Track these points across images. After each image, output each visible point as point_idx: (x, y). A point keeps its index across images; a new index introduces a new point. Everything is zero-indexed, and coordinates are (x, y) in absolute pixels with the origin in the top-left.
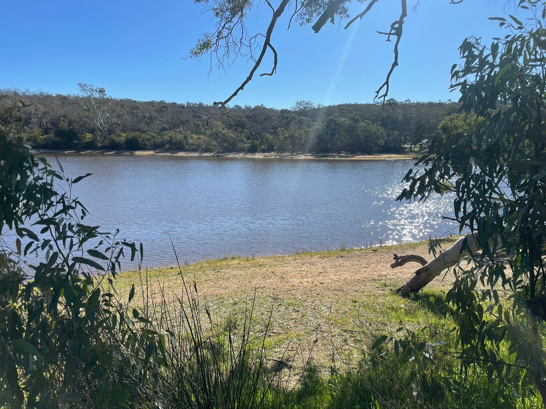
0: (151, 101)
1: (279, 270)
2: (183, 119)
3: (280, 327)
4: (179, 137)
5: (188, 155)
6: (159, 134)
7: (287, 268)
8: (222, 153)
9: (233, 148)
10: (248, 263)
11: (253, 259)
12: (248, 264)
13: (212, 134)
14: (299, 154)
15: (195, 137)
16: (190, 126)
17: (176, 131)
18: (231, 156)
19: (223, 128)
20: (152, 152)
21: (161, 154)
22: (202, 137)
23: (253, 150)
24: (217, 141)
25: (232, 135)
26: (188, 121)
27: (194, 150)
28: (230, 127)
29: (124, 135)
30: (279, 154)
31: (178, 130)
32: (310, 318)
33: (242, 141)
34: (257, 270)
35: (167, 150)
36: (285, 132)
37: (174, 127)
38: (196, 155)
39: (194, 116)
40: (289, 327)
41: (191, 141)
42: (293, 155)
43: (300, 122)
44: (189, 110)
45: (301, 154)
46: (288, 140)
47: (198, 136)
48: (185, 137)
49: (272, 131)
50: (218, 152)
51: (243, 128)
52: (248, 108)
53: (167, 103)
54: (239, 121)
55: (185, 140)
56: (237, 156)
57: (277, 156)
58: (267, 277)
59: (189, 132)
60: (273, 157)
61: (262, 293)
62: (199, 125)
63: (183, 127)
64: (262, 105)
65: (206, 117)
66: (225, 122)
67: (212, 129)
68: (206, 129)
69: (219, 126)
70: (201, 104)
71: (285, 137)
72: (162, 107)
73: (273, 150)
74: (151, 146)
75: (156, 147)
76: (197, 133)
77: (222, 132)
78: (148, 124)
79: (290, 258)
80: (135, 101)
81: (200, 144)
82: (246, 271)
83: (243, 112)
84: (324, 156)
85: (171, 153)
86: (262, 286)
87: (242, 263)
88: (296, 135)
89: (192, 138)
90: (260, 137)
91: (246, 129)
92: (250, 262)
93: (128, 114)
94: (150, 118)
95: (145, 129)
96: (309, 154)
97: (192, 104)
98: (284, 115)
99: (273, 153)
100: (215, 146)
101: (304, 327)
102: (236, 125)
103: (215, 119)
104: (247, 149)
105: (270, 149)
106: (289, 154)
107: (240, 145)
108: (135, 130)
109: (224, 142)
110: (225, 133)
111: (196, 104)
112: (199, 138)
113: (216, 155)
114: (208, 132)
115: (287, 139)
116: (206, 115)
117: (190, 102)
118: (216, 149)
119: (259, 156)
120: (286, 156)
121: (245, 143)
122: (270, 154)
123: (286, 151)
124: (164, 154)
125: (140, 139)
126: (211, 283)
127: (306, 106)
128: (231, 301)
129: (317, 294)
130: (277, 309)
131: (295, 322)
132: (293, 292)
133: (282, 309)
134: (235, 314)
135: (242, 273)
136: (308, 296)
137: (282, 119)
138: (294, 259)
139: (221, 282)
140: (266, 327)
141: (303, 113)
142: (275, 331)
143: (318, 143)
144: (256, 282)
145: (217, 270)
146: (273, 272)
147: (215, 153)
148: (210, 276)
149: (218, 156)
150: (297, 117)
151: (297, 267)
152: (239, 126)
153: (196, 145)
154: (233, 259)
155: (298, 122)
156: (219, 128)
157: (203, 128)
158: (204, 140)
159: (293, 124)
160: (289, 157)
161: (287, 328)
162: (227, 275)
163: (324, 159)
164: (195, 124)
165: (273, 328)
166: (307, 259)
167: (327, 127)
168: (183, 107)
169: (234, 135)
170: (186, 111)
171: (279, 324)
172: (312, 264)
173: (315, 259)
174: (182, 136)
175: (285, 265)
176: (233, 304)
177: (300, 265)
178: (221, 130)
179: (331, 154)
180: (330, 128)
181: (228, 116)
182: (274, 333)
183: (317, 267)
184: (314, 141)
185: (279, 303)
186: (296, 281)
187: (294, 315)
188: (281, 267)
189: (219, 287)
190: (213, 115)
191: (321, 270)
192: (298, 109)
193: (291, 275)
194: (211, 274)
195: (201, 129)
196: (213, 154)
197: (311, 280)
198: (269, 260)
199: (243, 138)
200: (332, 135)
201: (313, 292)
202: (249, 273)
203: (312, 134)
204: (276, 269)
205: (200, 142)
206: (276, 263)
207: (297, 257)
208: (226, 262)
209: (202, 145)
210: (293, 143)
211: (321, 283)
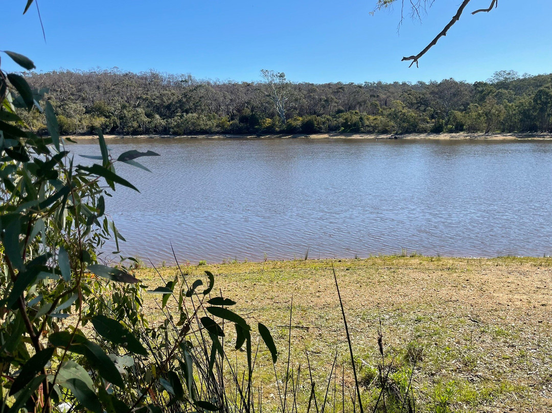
0: (328, 83)
1: (475, 278)
2: (360, 100)
3: (487, 368)
4: (355, 118)
5: (363, 138)
6: (334, 117)
7: (486, 277)
8: (401, 134)
9: (414, 129)
10: (431, 264)
11: (439, 260)
12: (432, 266)
13: (390, 114)
14: (496, 134)
15: (372, 117)
16: (367, 107)
17: (352, 113)
18: (410, 137)
19: (403, 107)
20: (326, 136)
21: (335, 137)
22: (379, 118)
23: (437, 130)
24: (396, 122)
25: (413, 114)
26: (365, 102)
27: (369, 133)
28: (411, 105)
29: (301, 119)
30: (470, 134)
31: (354, 111)
32: (535, 361)
33: (424, 120)
34: (445, 274)
35: (342, 133)
36: (479, 108)
37: (350, 108)
38: (372, 137)
39: (371, 96)
40: (501, 371)
41: (367, 123)
42: (488, 136)
43: (499, 96)
44: (367, 90)
45: (499, 134)
46: (482, 118)
47: (375, 117)
48: (361, 119)
49: (462, 107)
50: (396, 134)
51: (427, 106)
52: (433, 84)
53: (344, 84)
54: (423, 98)
55: (361, 121)
56: (417, 138)
57: (466, 136)
58: (460, 287)
59: (365, 113)
60: (462, 138)
61: (455, 309)
62: (376, 105)
63: (359, 107)
64: (451, 79)
65: (384, 96)
66: (406, 100)
67: (390, 109)
68: (384, 109)
69: (399, 105)
70: (380, 83)
71: (479, 114)
72: (339, 89)
73: (462, 130)
74: (326, 129)
75: (331, 130)
76: (373, 114)
77: (401, 111)
78: (324, 107)
79: (490, 263)
80: (312, 85)
81: (377, 125)
82: (430, 275)
83: (428, 88)
84: (529, 136)
85: (345, 136)
86: (453, 299)
87: (424, 263)
88: (493, 111)
89: (368, 119)
90: (447, 115)
91: (430, 107)
92: (435, 263)
93: (305, 98)
94: (326, 101)
95: (321, 112)
96: (509, 134)
97: (371, 83)
98: (478, 88)
99: (461, 133)
100: (393, 127)
101: (526, 376)
102: (419, 103)
103: (394, 97)
104: (429, 129)
105: (459, 128)
106: (482, 134)
107: (422, 125)
108: (311, 114)
109: (404, 122)
110: (405, 113)
111: (374, 83)
112: (375, 119)
113: (393, 137)
114: (386, 113)
115: (481, 116)
116: (385, 94)
117: (368, 81)
118: (394, 131)
119: (443, 137)
120: (479, 136)
121: (428, 122)
122: (458, 134)
123: (479, 130)
124: (338, 137)
125: (315, 123)
126: (387, 287)
127: (508, 77)
128: (413, 316)
129: (539, 322)
130: (480, 337)
131: (511, 364)
132: (501, 314)
133: (488, 339)
134: (419, 336)
135: (425, 276)
136: (525, 323)
137: (476, 93)
138: (496, 264)
139: (398, 287)
140: (466, 364)
141: (503, 85)
142: (479, 374)
143: (521, 121)
144: (445, 292)
145: (392, 270)
146: (467, 280)
147: (392, 135)
148: (385, 277)
149: (396, 138)
150: (494, 90)
151: (502, 277)
152: (421, 104)
153: (372, 127)
154: (413, 257)
155: (496, 96)
156: (398, 108)
157: (381, 108)
158: (381, 121)
159: (490, 99)
160: (482, 138)
161: (499, 372)
162: (406, 278)
163: (530, 139)
164: (372, 104)
165: (477, 368)
166: (514, 265)
167: (535, 100)
168: (360, 87)
169: (415, 114)
170: (363, 91)
171: (485, 364)
172: (524, 274)
173: (527, 267)
174: (358, 117)
175: (484, 272)
176: (416, 321)
177: (506, 274)
178: (400, 109)
179: (539, 133)
180: (539, 102)
181: (410, 94)
182: (478, 377)
183: (530, 278)
184: (516, 119)
185: (482, 329)
186: (503, 297)
187: (508, 352)
188: (478, 273)
189: (396, 293)
190: (393, 93)
191: (539, 284)
192: (496, 81)
193: (494, 287)
194: (385, 274)
195: (379, 109)
196: (390, 136)
197: (525, 297)
198: (461, 263)
199: (425, 117)
200: (542, 110)
201: (532, 317)
202: (434, 277)
203: (514, 110)
204: (472, 276)
205: (377, 124)
206: (469, 268)
207: (499, 262)
208: (404, 260)
209: (378, 127)
210: (489, 121)
211: (543, 305)
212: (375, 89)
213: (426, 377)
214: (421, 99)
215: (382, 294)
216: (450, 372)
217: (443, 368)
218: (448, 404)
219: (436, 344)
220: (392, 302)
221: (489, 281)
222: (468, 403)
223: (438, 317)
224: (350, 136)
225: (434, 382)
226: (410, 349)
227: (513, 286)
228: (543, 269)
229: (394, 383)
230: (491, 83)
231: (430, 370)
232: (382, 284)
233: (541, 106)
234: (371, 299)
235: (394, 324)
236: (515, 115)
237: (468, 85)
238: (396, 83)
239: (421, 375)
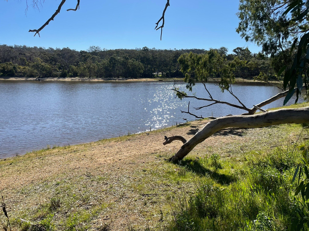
1: (88, 153)
2: (12, 56)
4: (10, 67)
5: (17, 80)
7: (94, 152)
8: (42, 78)
9: (50, 74)
11: (69, 147)
12: (65, 151)
13: (34, 66)
15: (22, 67)
16: (18, 60)
17: (8, 64)
18: (48, 80)
19: (42, 62)
22: (27, 67)
23: (64, 76)
24: (38, 70)
25: (48, 66)
26: (16, 57)
27: (21, 76)
28: (46, 61)
30: (81, 78)
33: (55, 70)
34: (73, 154)
35: (1, 77)
36: (84, 65)
37: (6, 60)
38: (24, 79)
39: (20, 54)
41: (19, 70)
42: (90, 79)
43: (93, 59)
44: (16, 50)
45: (95, 78)
46: (86, 70)
47: (24, 67)
48: (14, 67)
49: (76, 64)
50: (39, 77)
51: (56, 62)
52: (58, 50)
54: (53, 57)
55: (14, 69)
56: (53, 80)
57: (80, 79)
58: (80, 160)
59: (17, 64)
60: (77, 80)
61: (78, 172)
62: (24, 60)
63: (12, 61)
64: (68, 48)
65: (29, 55)
67: (34, 62)
68: (29, 62)
69: (39, 60)
70: (25, 46)
71: (84, 67)
73: (77, 76)
76: (22, 65)
77: (41, 64)
79: (96, 144)
82: (64, 157)
83: (55, 52)
85: (4, 78)
86: (77, 167)
87: (61, 150)
88: (91, 66)
89: (19, 68)
90: (68, 68)
91: (58, 62)
92: (67, 149)
96: (100, 78)
97: (19, 46)
98: (82, 54)
100: (37, 73)
102: (51, 60)
103: (35, 56)
104: (59, 75)
105: (75, 75)
107: (55, 73)
109: (43, 70)
110: (43, 65)
111: (21, 46)
112: (24, 68)
114: (31, 64)
116: (29, 53)
117: (16, 45)
118: (38, 76)
119: (67, 79)
120: (86, 79)
121: (58, 71)
122: (75, 78)
123: (85, 76)
126: (38, 169)
127: (96, 49)
128: (54, 183)
129: (118, 168)
130: (91, 184)
131: (106, 193)
132: (101, 169)
133: (95, 183)
134: (58, 193)
135: (62, 158)
136: (112, 171)
137: (82, 57)
138: (98, 144)
139: (45, 168)
140: (84, 201)
141: (94, 53)
142: (91, 204)
143: (105, 72)
144: (73, 164)
145: (42, 158)
146: (84, 155)
147: (37, 78)
148: (37, 164)
149: (39, 80)
150: (91, 55)
151: (101, 150)
152: (53, 61)
153: (22, 73)
154: (54, 148)
155: (92, 59)
156: (38, 62)
157: (27, 61)
158: (28, 70)
159: (89, 60)
160: (88, 80)
161: (101, 199)
162: (50, 162)
163: (110, 81)
164: (21, 59)
165: (90, 201)
166: (107, 143)
167: (110, 62)
168: (11, 48)
169: (50, 66)
170: (14, 50)
171: (94, 197)
172: (111, 147)
173: (112, 143)
174: (12, 67)
175: (93, 150)
176: (56, 185)
177: (103, 148)
178: (40, 63)
179: (113, 78)
180: (112, 63)
181: (45, 54)
182: (91, 206)
183: (114, 148)
184: (103, 71)
185: (92, 179)
186: (102, 160)
187: (104, 187)
188: (90, 151)
189: (44, 172)
190: (34, 53)
191: (118, 150)
192: (91, 51)
193: (98, 156)
194: (37, 161)
195: (26, 63)
196: (35, 78)
197: (112, 158)
198: (81, 147)
199: (56, 68)
200: (113, 67)
201: (115, 167)
202: (67, 158)
203: (101, 66)
204: (87, 152)
205: (25, 71)
206: (86, 149)
207: (100, 143)
208: (49, 151)
209: (27, 73)
210: (90, 71)
211: (119, 160)
212: (22, 50)
213: (62, 215)
214: (52, 58)
215: (34, 175)
216: (76, 208)
217: (72, 207)
218: (74, 226)
219: (68, 195)
220: (41, 178)
221: (96, 153)
222: (85, 221)
223: (69, 179)
224: (8, 78)
225: (67, 217)
226: (52, 203)
227: (107, 153)
228: (119, 142)
229: (42, 226)
230: (89, 52)
231: (65, 210)
232: (35, 168)
233: (113, 65)
234: (27, 179)
235: (42, 191)
236: (102, 69)
237: (78, 52)
238: (35, 48)
239: (59, 216)
